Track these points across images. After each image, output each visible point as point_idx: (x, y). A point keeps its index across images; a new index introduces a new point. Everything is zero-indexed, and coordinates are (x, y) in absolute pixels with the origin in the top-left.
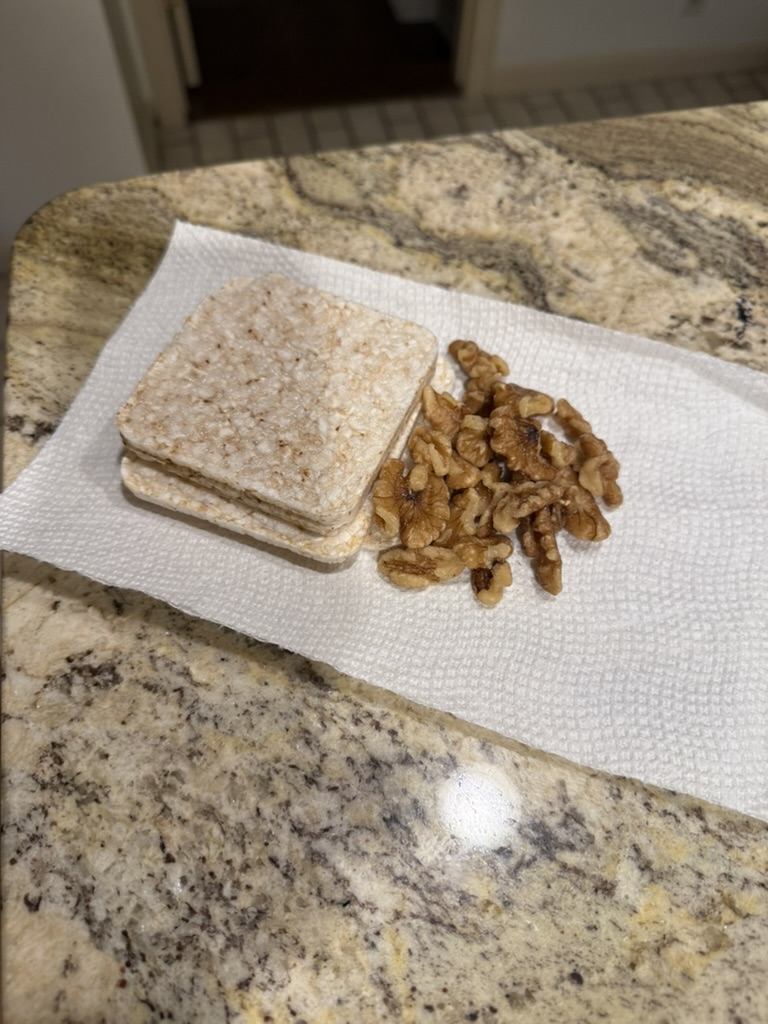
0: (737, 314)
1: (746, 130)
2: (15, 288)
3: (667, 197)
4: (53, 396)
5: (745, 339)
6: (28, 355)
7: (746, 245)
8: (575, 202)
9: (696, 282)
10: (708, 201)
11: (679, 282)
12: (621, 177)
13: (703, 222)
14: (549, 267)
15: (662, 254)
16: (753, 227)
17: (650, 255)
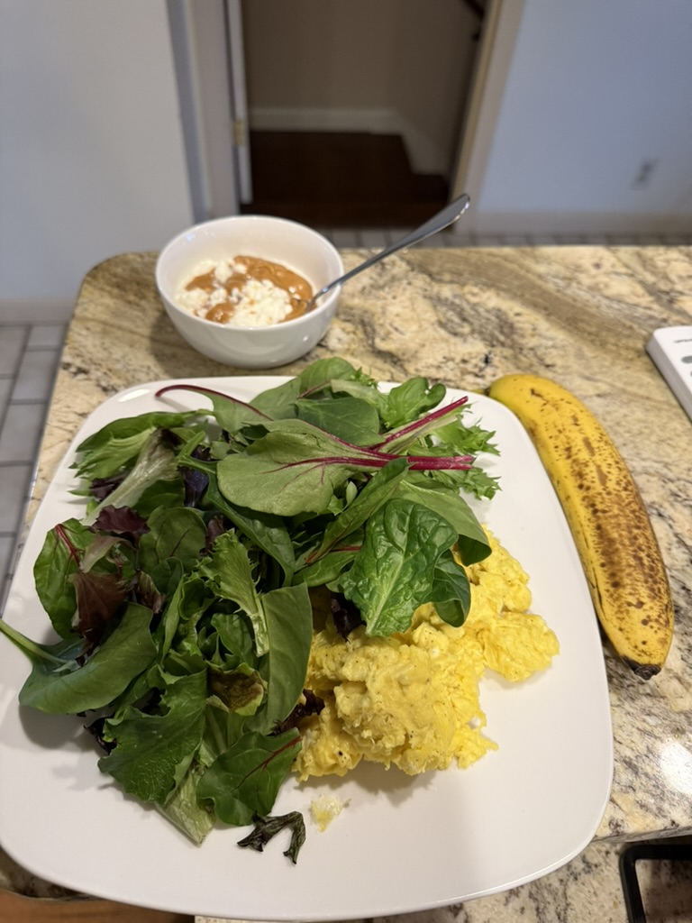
0: (484, 359)
1: (529, 262)
2: (81, 300)
3: (464, 294)
4: (89, 356)
5: (483, 373)
6: (80, 334)
7: (502, 323)
8: (408, 293)
9: (465, 341)
10: (489, 298)
11: (453, 340)
12: (440, 281)
13: (481, 310)
14: (381, 325)
15: (450, 325)
16: (511, 314)
17: (441, 324)
